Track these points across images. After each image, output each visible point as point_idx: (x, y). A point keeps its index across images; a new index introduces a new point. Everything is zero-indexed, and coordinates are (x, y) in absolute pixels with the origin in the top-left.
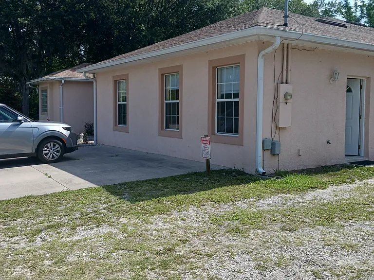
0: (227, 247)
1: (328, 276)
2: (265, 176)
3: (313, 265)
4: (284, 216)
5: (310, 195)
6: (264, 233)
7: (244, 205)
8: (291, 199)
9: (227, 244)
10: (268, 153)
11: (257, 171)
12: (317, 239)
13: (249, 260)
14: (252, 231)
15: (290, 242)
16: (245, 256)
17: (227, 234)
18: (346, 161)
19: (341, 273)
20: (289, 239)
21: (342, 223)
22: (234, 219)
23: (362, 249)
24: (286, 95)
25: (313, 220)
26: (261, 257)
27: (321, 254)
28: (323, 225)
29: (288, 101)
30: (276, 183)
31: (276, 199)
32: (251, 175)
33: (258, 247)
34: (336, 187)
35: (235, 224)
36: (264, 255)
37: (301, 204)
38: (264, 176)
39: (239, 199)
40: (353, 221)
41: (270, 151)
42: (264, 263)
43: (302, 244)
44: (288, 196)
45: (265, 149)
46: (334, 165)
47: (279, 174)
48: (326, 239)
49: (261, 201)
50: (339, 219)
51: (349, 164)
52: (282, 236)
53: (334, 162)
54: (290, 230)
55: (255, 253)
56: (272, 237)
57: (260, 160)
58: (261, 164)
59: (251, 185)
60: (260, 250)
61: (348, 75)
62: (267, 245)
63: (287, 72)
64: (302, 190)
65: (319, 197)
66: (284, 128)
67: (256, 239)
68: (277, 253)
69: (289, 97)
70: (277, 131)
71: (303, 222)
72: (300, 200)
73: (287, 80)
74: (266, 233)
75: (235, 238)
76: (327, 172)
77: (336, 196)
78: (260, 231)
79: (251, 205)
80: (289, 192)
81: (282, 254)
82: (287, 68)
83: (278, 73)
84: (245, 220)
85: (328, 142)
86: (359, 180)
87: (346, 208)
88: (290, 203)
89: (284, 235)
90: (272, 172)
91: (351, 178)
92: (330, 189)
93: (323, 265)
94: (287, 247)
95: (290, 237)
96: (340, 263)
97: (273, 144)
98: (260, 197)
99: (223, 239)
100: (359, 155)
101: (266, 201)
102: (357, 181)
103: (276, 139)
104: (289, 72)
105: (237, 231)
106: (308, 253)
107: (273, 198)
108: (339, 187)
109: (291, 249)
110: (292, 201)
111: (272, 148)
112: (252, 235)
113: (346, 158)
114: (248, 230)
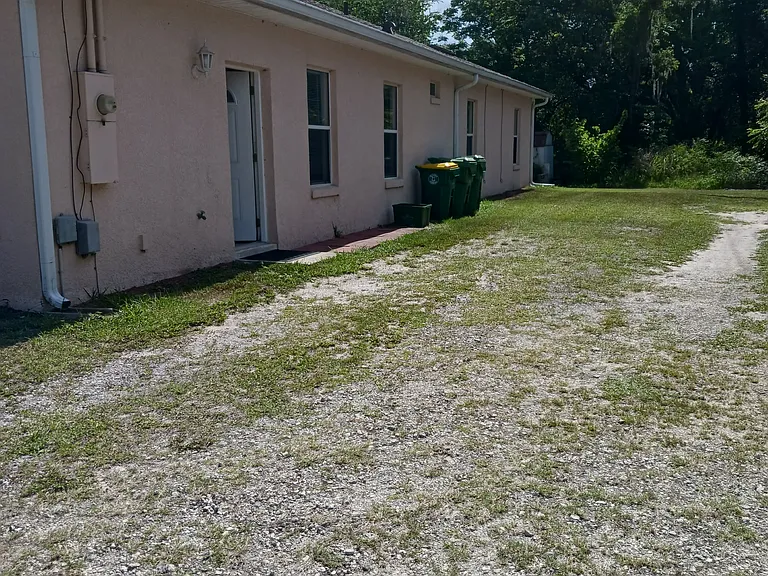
0: (48, 544)
1: (352, 554)
2: (70, 311)
3: (302, 531)
4: (165, 410)
5: (198, 343)
6: (134, 471)
7: (44, 400)
8: (159, 360)
9: (42, 533)
10: (69, 253)
11: (47, 302)
12: (274, 455)
13: (130, 569)
14: (99, 474)
15: (215, 481)
16: (111, 557)
17: (30, 502)
18: (238, 254)
19: (375, 536)
20: (208, 473)
21: (306, 400)
22: (31, 450)
23: (380, 457)
24: (100, 101)
25: (240, 407)
26: (159, 548)
27: (304, 493)
28: (268, 413)
29: (107, 118)
30: (104, 327)
31: (121, 366)
32: (35, 315)
33: (139, 520)
34: (242, 316)
35: (42, 463)
36: (164, 538)
37: (187, 370)
38: (68, 313)
39: (22, 385)
40: (324, 390)
41: (73, 247)
42: (176, 564)
43: (245, 479)
44: (146, 353)
45: (62, 241)
46: (217, 267)
47: (104, 302)
48: (294, 449)
49: (85, 380)
50: (296, 391)
51: (246, 262)
52: (187, 468)
53: (214, 260)
54: (197, 447)
55: (138, 541)
56: (160, 477)
57: (50, 270)
58: (55, 283)
59: (44, 340)
60: (146, 528)
61: (227, 62)
62: (159, 505)
63: (97, 41)
64: (172, 333)
65: (219, 346)
66: (101, 186)
67: (122, 495)
68: (196, 524)
69: (109, 107)
70: (87, 194)
71: (220, 417)
72: (181, 360)
73: (98, 64)
74: (143, 471)
75: (59, 507)
76: (209, 283)
77: (254, 336)
78: (121, 469)
79: (63, 397)
80: (143, 344)
81: (210, 522)
82: (96, 31)
83: (74, 45)
84: (65, 446)
85: (201, 216)
86: (282, 292)
87: (294, 360)
88: (159, 372)
89: (188, 462)
90: (84, 298)
91: (264, 291)
92: (232, 321)
93: (325, 525)
94: (213, 497)
95: (205, 465)
96: (358, 508)
97: (81, 228)
98: (77, 371)
99: (23, 521)
100: (259, 240)
101: (97, 379)
102: (278, 297)
103: (86, 214)
104: (102, 44)
105: (55, 485)
106: (272, 501)
107: (111, 367)
108: (249, 315)
109: (224, 500)
110: (162, 366)
111: (78, 241)
112: (104, 486)
113: (239, 248)
114: (87, 473)
